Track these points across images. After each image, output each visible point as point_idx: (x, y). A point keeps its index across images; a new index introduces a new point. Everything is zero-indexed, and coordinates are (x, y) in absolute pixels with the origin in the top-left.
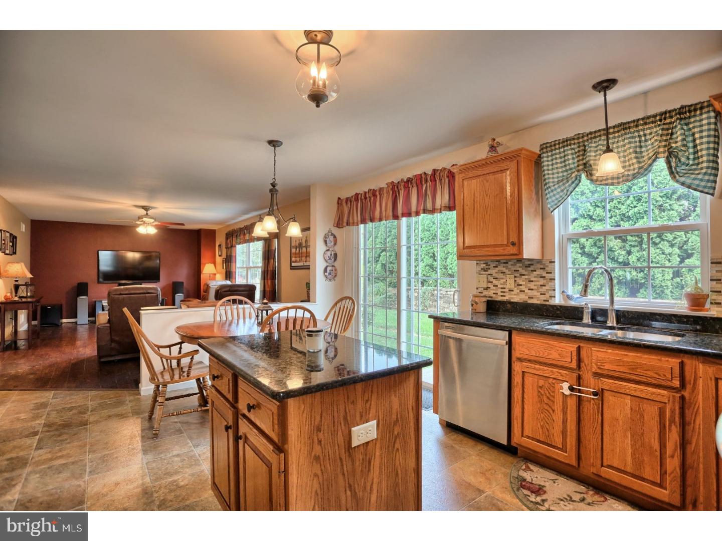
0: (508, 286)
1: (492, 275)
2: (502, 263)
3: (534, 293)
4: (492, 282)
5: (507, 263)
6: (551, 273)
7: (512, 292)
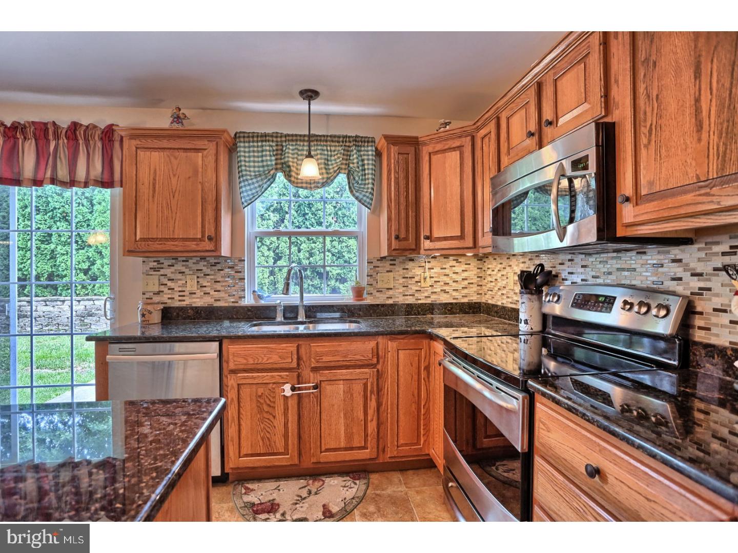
0: (188, 289)
1: (166, 275)
2: (180, 261)
3: (222, 294)
4: (166, 284)
5: (187, 261)
6: (240, 272)
7: (194, 296)
